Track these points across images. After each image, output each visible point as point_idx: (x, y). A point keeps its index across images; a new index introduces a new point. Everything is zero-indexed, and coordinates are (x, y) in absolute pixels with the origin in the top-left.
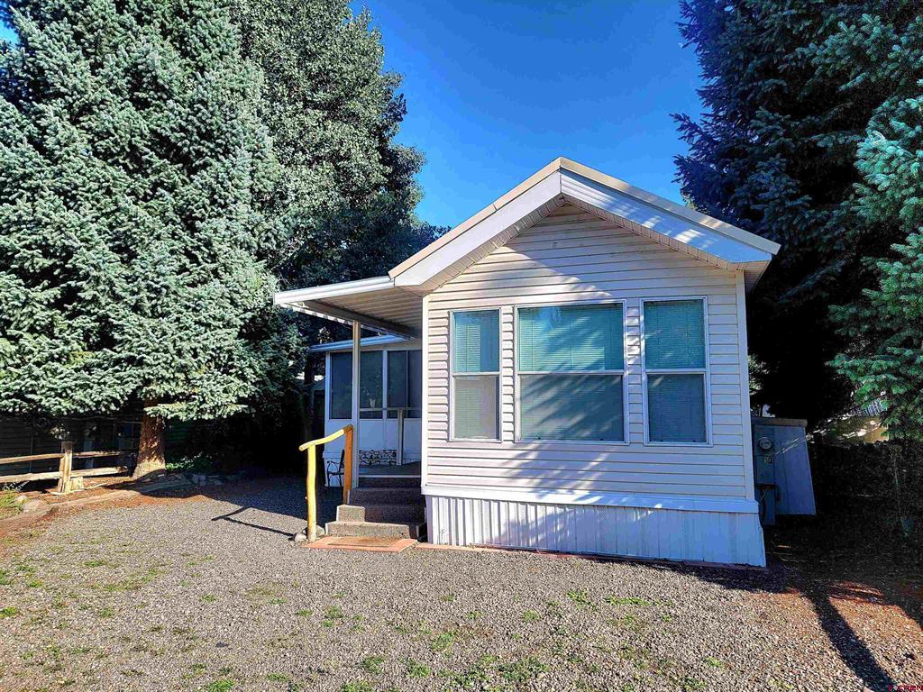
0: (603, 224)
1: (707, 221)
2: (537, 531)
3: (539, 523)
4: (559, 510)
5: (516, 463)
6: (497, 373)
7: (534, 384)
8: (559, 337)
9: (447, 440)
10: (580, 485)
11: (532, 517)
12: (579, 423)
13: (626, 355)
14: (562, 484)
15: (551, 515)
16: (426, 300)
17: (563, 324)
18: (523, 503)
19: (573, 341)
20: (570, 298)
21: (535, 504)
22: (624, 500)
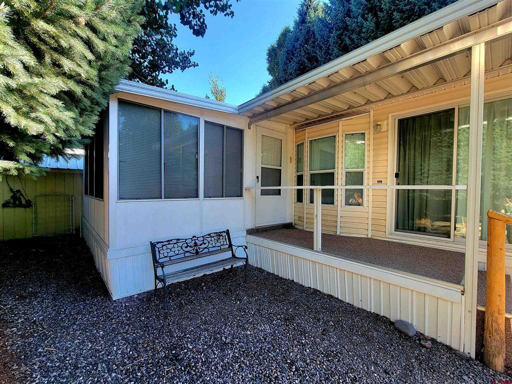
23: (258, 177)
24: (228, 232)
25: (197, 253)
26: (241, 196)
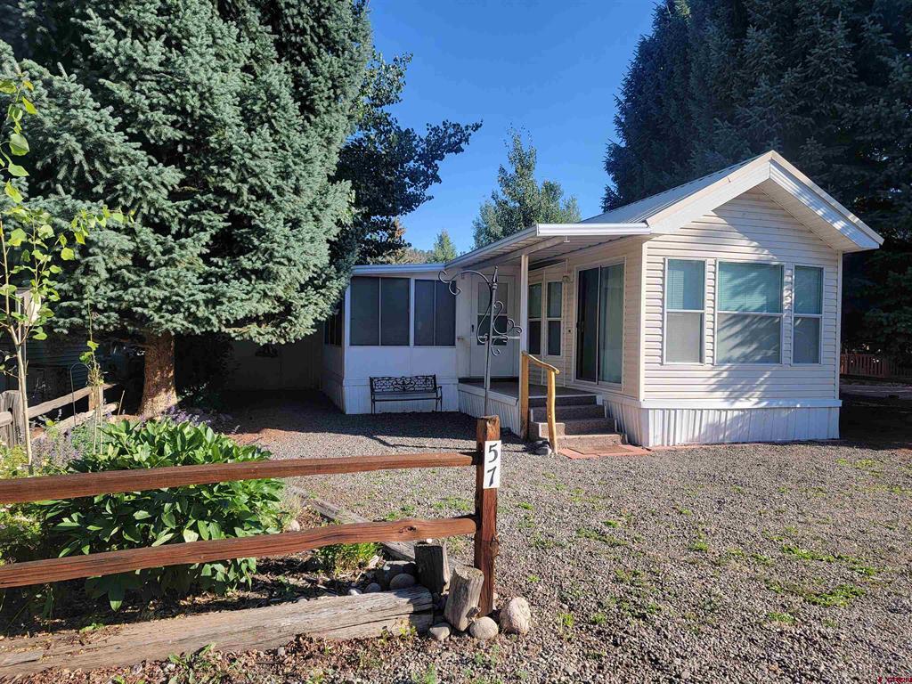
0: (772, 205)
1: (851, 216)
2: (725, 429)
3: (728, 423)
4: (741, 413)
5: (713, 380)
6: (702, 311)
7: (728, 320)
8: (740, 285)
9: (662, 364)
10: (753, 395)
11: (723, 420)
12: (755, 349)
13: (784, 303)
14: (743, 394)
15: (736, 417)
16: (645, 246)
17: (743, 276)
18: (718, 410)
19: (747, 289)
20: (753, 258)
21: (726, 410)
22: (781, 403)
23: (473, 326)
24: (434, 377)
25: (404, 390)
26: (454, 345)
